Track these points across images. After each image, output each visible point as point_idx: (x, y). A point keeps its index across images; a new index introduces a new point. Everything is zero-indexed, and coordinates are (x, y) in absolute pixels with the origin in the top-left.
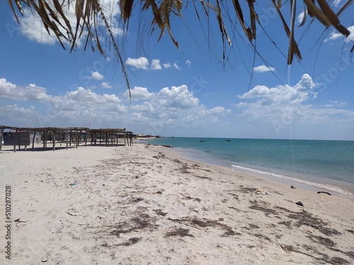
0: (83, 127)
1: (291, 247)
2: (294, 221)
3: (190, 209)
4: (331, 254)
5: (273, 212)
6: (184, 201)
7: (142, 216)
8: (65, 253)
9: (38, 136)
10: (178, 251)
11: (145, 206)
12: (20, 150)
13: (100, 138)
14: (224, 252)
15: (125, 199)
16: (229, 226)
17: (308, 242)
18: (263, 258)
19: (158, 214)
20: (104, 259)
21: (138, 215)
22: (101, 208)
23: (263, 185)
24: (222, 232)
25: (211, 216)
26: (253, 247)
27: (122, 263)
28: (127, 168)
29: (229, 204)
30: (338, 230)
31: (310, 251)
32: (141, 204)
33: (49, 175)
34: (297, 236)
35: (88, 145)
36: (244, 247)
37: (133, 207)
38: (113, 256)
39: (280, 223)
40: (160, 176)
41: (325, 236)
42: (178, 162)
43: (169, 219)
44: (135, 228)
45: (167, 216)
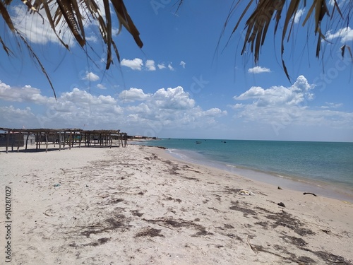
0: (77, 128)
1: (261, 247)
2: (272, 221)
3: (168, 209)
4: (300, 253)
5: (252, 212)
6: (164, 202)
7: (118, 216)
8: (31, 254)
9: (32, 137)
10: (144, 251)
11: (123, 207)
12: (13, 151)
13: (95, 140)
14: (191, 251)
15: (105, 200)
16: (204, 226)
17: (280, 243)
18: (229, 258)
19: (134, 214)
20: (69, 259)
21: (113, 216)
22: (79, 209)
23: (250, 186)
24: (195, 232)
25: (188, 217)
26: (222, 246)
27: (86, 262)
28: (115, 170)
29: (210, 204)
30: (313, 231)
31: (280, 251)
32: (120, 205)
33: (35, 176)
34: (271, 237)
35: (82, 147)
36: (212, 247)
37: (111, 208)
38: (78, 256)
39: (257, 223)
40: (147, 177)
41: (298, 236)
42: (169, 163)
43: (144, 219)
44: (107, 229)
45: (142, 217)
